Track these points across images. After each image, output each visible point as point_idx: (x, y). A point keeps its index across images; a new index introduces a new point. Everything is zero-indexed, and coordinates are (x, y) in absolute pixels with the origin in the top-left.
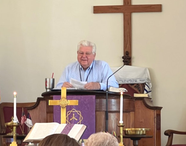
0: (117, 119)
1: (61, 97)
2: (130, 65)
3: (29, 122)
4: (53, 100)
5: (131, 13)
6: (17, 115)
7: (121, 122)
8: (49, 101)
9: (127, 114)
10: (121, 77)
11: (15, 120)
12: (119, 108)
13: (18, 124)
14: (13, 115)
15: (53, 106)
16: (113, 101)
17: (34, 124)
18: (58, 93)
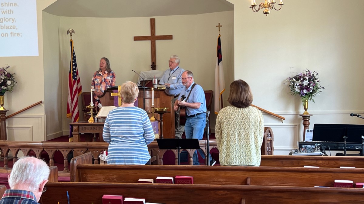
0: (150, 103)
1: (118, 91)
2: (156, 70)
3: (100, 105)
4: (113, 93)
5: (155, 40)
6: (93, 101)
7: (153, 105)
8: (111, 93)
9: (156, 99)
10: (150, 76)
11: (92, 105)
12: (152, 96)
13: (94, 107)
14: (91, 102)
15: (113, 96)
16: (148, 92)
17: (103, 106)
18: (116, 88)
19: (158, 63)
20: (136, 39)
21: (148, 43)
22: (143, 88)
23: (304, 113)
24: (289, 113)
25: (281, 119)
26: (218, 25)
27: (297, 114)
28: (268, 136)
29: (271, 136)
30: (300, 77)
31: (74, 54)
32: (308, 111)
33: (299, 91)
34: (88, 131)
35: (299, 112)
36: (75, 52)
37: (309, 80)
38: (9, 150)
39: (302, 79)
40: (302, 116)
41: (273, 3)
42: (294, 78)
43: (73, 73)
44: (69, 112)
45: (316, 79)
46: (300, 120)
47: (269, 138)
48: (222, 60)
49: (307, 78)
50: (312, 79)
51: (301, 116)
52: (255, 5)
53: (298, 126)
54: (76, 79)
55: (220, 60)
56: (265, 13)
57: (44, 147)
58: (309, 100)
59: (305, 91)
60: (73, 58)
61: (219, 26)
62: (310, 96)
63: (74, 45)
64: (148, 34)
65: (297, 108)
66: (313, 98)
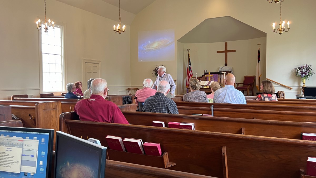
2: (227, 66)
5: (227, 52)
8: (206, 76)
16: (222, 75)
19: (228, 63)
20: (218, 52)
21: (224, 54)
22: (220, 73)
23: (303, 86)
24: (295, 86)
25: (290, 89)
26: (258, 44)
27: (299, 86)
28: (282, 95)
29: (284, 95)
30: (301, 68)
31: (190, 60)
32: (305, 85)
33: (300, 75)
35: (300, 85)
36: (190, 59)
37: (306, 69)
39: (302, 69)
40: (303, 88)
41: (284, 28)
42: (298, 68)
43: (189, 68)
44: (187, 85)
45: (310, 69)
46: (301, 89)
47: (283, 96)
48: (260, 60)
49: (305, 68)
50: (308, 69)
51: (301, 87)
52: (274, 30)
53: (299, 93)
54: (190, 71)
55: (259, 60)
56: (280, 33)
58: (306, 79)
59: (304, 75)
60: (189, 62)
62: (306, 77)
63: (190, 56)
64: (224, 50)
65: (299, 83)
66: (308, 78)
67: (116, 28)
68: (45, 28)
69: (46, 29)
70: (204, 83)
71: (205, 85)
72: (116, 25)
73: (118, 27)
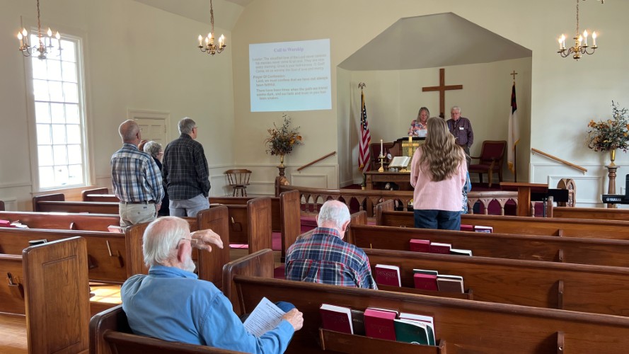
3: (389, 156)
5: (444, 91)
6: (383, 152)
8: (402, 144)
11: (381, 156)
14: (381, 153)
17: (393, 157)
18: (407, 139)
20: (425, 89)
21: (437, 94)
23: (611, 165)
24: (592, 162)
25: (582, 170)
26: (512, 73)
27: (602, 165)
28: (569, 189)
29: (573, 189)
31: (364, 107)
32: (614, 162)
34: (380, 180)
36: (366, 105)
38: (310, 196)
41: (586, 47)
43: (364, 125)
46: (605, 171)
47: (571, 191)
48: (516, 109)
51: (607, 168)
52: (563, 50)
53: (601, 179)
55: (514, 109)
56: (575, 58)
57: (341, 193)
60: (364, 111)
61: (514, 74)
63: (364, 98)
64: (437, 84)
65: (602, 160)
67: (203, 41)
68: (38, 50)
69: (42, 50)
70: (401, 162)
71: (403, 165)
72: (205, 36)
73: (209, 39)
